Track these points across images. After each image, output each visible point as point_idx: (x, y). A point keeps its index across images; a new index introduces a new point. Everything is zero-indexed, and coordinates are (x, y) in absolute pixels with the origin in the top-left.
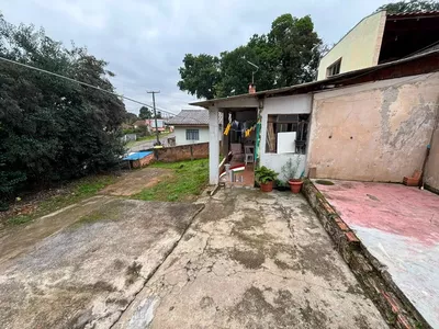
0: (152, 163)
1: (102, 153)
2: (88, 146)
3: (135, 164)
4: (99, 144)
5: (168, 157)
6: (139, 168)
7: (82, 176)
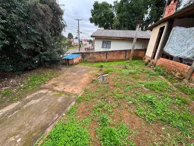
0: (80, 62)
1: (48, 52)
2: (35, 44)
3: (70, 62)
4: (45, 44)
5: (91, 59)
6: (72, 64)
7: (33, 69)
